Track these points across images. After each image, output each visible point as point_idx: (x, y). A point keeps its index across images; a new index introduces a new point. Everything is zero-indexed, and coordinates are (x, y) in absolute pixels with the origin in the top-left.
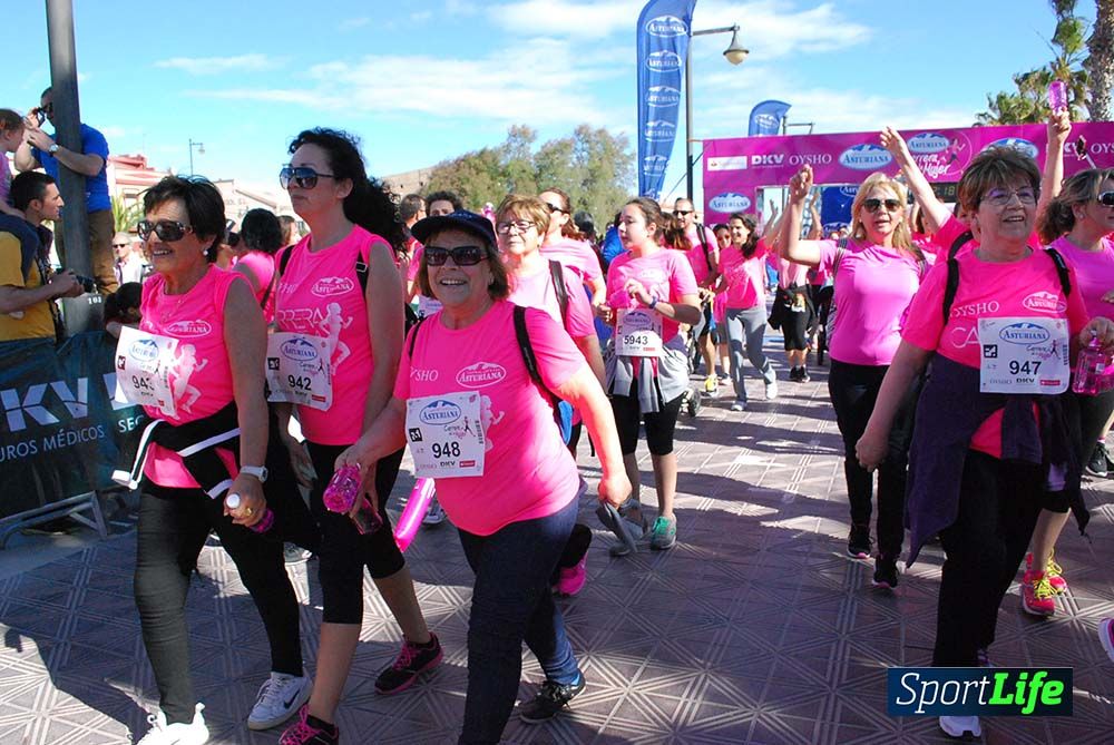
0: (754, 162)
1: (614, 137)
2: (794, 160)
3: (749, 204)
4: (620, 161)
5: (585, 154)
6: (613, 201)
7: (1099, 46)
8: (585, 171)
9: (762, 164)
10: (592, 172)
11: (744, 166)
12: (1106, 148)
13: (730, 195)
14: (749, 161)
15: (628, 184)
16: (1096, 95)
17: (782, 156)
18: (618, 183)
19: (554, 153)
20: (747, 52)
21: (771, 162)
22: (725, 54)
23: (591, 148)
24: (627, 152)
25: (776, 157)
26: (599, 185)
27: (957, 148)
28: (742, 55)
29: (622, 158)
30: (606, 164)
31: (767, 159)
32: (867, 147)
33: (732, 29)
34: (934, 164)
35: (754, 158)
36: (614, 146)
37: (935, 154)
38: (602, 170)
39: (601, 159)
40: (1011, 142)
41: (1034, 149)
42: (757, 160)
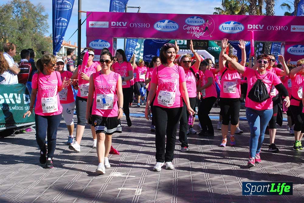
0: (112, 25)
1: (35, 5)
2: (132, 25)
3: (109, 45)
4: (39, 18)
5: (19, 13)
6: (36, 39)
8: (20, 22)
9: (116, 26)
10: (24, 22)
11: (108, 27)
12: (273, 28)
13: (100, 40)
14: (110, 24)
17: (126, 23)
18: (39, 30)
19: (2, 11)
21: (120, 25)
23: (22, 11)
24: (43, 14)
25: (123, 23)
26: (28, 31)
27: (208, 24)
30: (31, 20)
31: (119, 24)
32: (167, 21)
34: (198, 31)
35: (112, 23)
36: (35, 10)
37: (198, 26)
38: (29, 22)
39: (28, 16)
40: (232, 23)
41: (242, 27)
42: (114, 24)
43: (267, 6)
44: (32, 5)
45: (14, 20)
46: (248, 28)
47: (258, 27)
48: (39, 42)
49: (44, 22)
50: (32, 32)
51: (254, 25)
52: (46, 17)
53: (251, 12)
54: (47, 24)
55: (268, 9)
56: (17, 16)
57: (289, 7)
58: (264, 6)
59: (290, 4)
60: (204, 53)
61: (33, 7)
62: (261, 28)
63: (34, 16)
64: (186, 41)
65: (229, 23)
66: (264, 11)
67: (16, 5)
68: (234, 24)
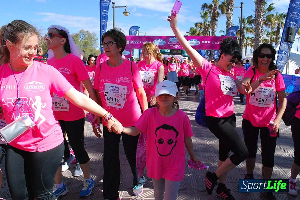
0: (131, 42)
1: (92, 33)
2: (141, 42)
3: (130, 53)
4: (94, 40)
5: (83, 38)
6: (92, 51)
7: (213, 18)
8: (84, 42)
10: (86, 42)
11: (129, 43)
12: (215, 43)
13: (125, 51)
14: (130, 42)
15: (96, 46)
16: (213, 30)
17: (138, 41)
18: (93, 46)
20: (129, 13)
21: (135, 42)
22: (123, 13)
23: (85, 36)
24: (96, 38)
25: (137, 41)
26: (88, 46)
28: (128, 14)
29: (94, 39)
30: (89, 41)
31: (134, 42)
32: (159, 40)
33: (125, 7)
34: (176, 45)
35: (131, 41)
36: (91, 36)
37: (176, 42)
38: (88, 42)
39: (88, 39)
40: (194, 40)
41: (199, 42)
42: (132, 42)
43: (212, 31)
44: (90, 33)
45: (81, 41)
46: (202, 43)
47: (207, 42)
48: (93, 53)
49: (96, 42)
50: (90, 47)
51: (205, 41)
52: (97, 39)
53: (204, 35)
54: (97, 43)
55: (213, 33)
56: (82, 39)
57: (224, 32)
58: (210, 30)
59: (224, 31)
60: (180, 56)
61: (90, 34)
62: (209, 43)
63: (91, 39)
64: (170, 50)
65: (192, 40)
66: (211, 34)
67: (81, 33)
68: (195, 41)
